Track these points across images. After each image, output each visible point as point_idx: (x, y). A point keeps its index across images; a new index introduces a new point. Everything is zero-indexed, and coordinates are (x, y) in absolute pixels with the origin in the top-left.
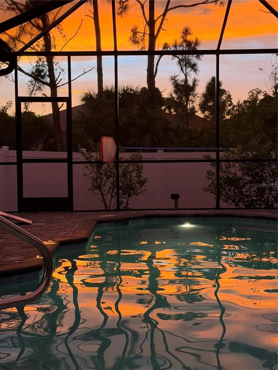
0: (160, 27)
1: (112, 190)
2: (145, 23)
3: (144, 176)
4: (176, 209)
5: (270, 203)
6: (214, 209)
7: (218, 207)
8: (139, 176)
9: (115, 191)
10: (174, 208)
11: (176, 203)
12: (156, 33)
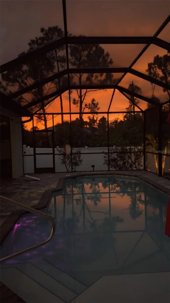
0: (84, 98)
1: (69, 164)
2: (78, 97)
3: (81, 158)
4: (93, 171)
5: (128, 168)
6: (107, 171)
7: (109, 170)
8: (79, 159)
9: (71, 164)
10: (92, 170)
11: (93, 169)
12: (82, 100)
